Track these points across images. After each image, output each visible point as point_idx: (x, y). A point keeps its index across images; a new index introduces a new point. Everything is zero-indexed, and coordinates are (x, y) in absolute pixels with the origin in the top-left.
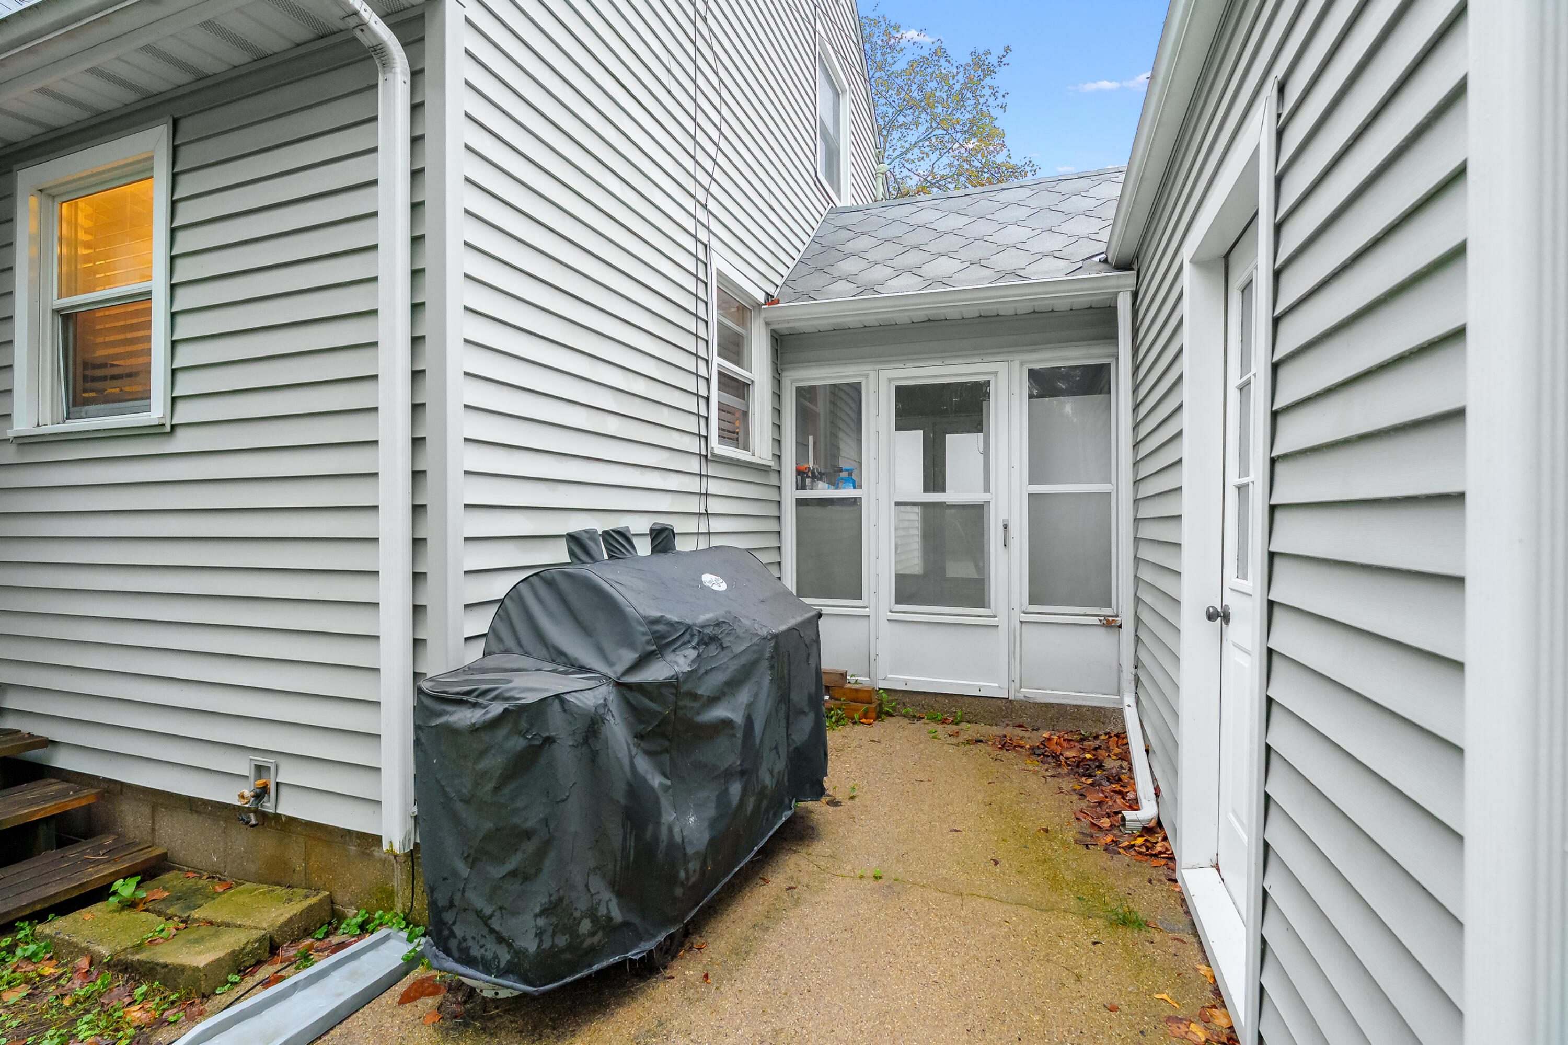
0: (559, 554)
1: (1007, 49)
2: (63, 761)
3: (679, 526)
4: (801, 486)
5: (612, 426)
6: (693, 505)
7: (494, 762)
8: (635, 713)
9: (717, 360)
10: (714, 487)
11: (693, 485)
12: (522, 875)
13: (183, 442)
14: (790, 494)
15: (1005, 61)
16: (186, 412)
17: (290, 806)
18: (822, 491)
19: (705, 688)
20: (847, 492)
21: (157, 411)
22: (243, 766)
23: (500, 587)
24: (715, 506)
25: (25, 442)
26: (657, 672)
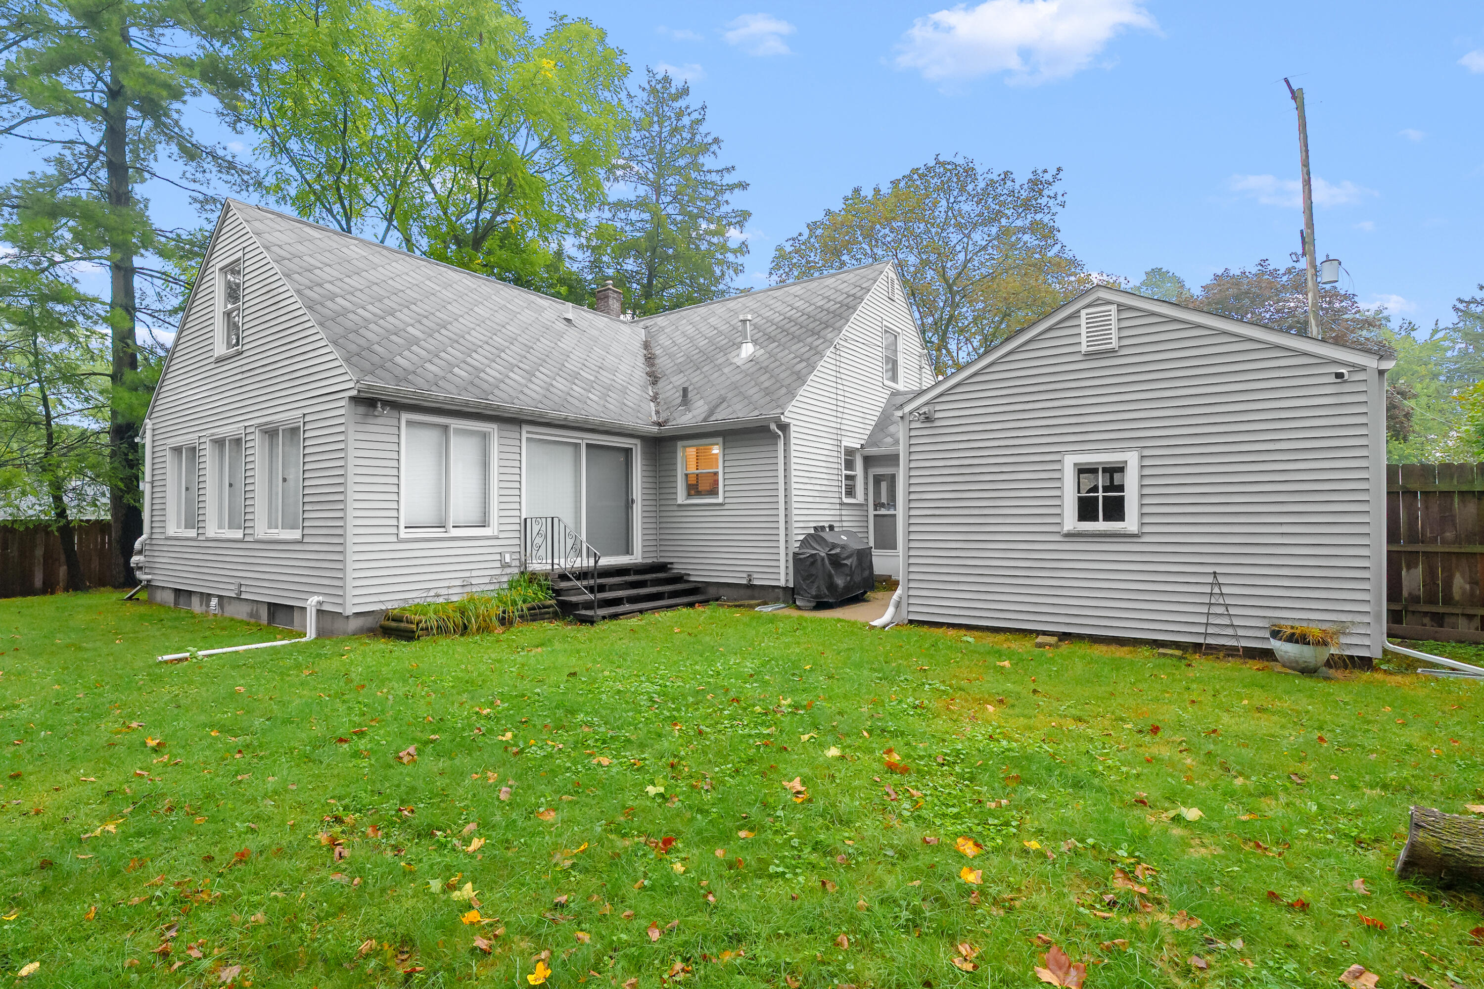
0: (812, 531)
1: (1059, 170)
2: (692, 579)
3: (835, 524)
4: (875, 510)
5: (818, 500)
6: (838, 518)
7: (808, 563)
8: (830, 559)
9: (844, 472)
10: (844, 512)
11: (838, 512)
12: (813, 582)
13: (726, 507)
14: (872, 512)
15: (1059, 177)
16: (727, 501)
17: (756, 582)
18: (883, 512)
19: (843, 556)
20: (892, 512)
21: (720, 500)
22: (745, 575)
23: (801, 537)
24: (844, 518)
25: (680, 505)
26: (833, 552)
